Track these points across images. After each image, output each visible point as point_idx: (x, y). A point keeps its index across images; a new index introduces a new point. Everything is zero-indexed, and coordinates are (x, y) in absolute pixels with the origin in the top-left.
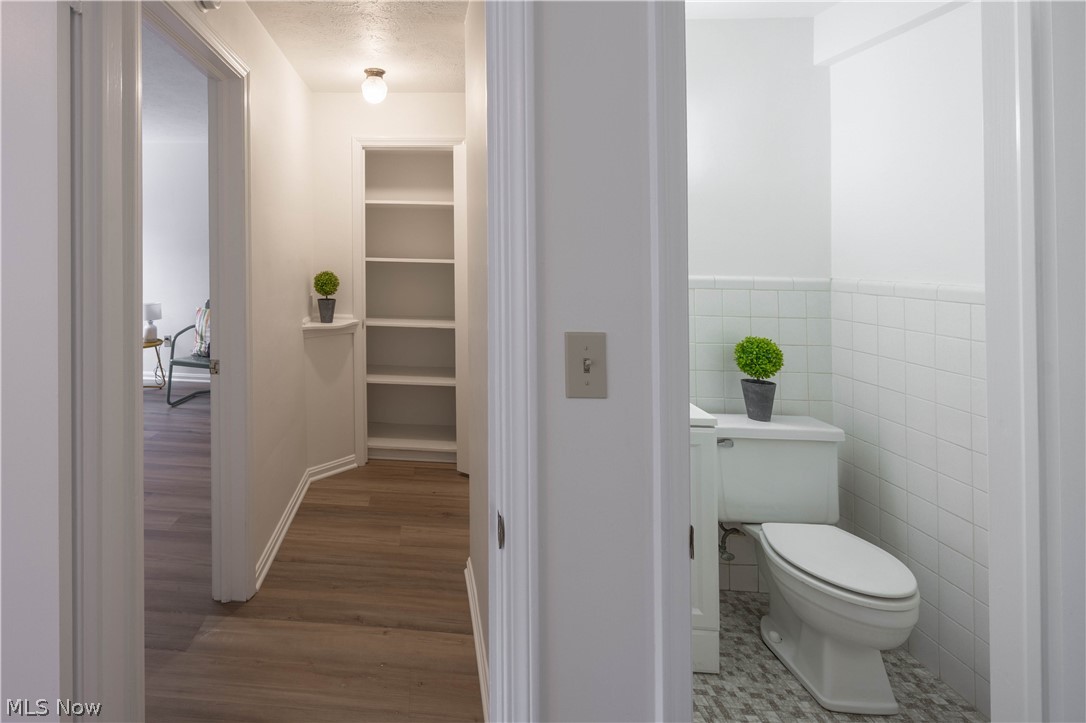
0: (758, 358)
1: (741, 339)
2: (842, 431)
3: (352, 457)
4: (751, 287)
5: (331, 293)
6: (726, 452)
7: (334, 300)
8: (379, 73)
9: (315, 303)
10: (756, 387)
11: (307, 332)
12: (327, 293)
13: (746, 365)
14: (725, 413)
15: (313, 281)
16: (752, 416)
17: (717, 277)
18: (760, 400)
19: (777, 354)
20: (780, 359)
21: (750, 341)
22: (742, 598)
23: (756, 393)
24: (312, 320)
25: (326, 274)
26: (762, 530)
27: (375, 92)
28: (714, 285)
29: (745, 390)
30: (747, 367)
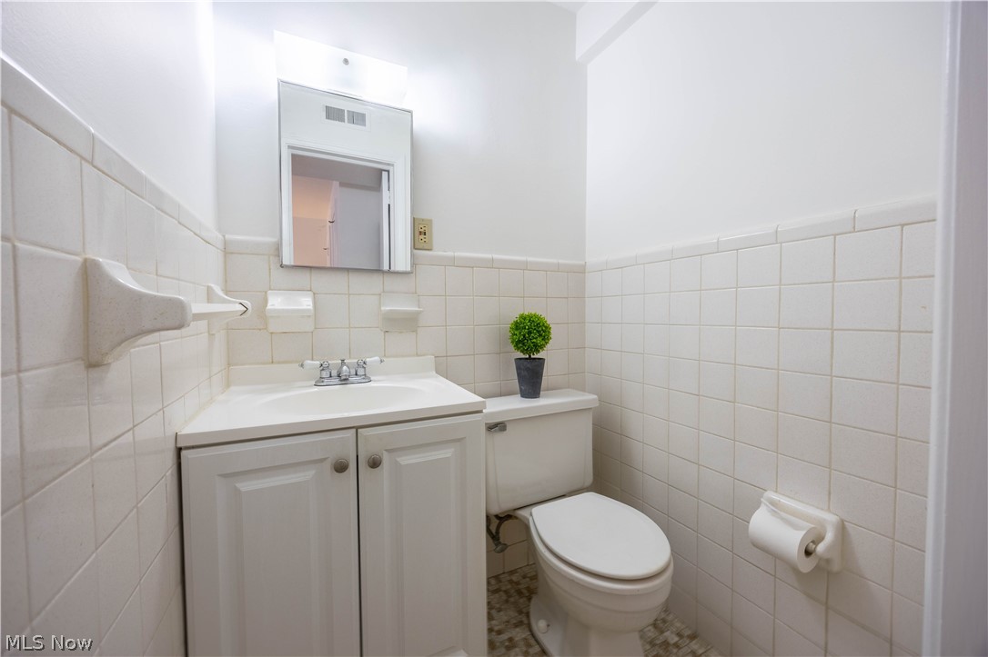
0: (530, 333)
1: (514, 316)
2: (595, 397)
4: (524, 267)
6: (499, 437)
10: (528, 364)
13: (519, 342)
14: (501, 396)
16: (526, 394)
17: (495, 256)
18: (530, 378)
19: (546, 327)
20: (549, 332)
21: (523, 317)
22: (514, 578)
23: (527, 369)
26: (531, 515)
28: (491, 265)
29: (518, 368)
30: (520, 343)
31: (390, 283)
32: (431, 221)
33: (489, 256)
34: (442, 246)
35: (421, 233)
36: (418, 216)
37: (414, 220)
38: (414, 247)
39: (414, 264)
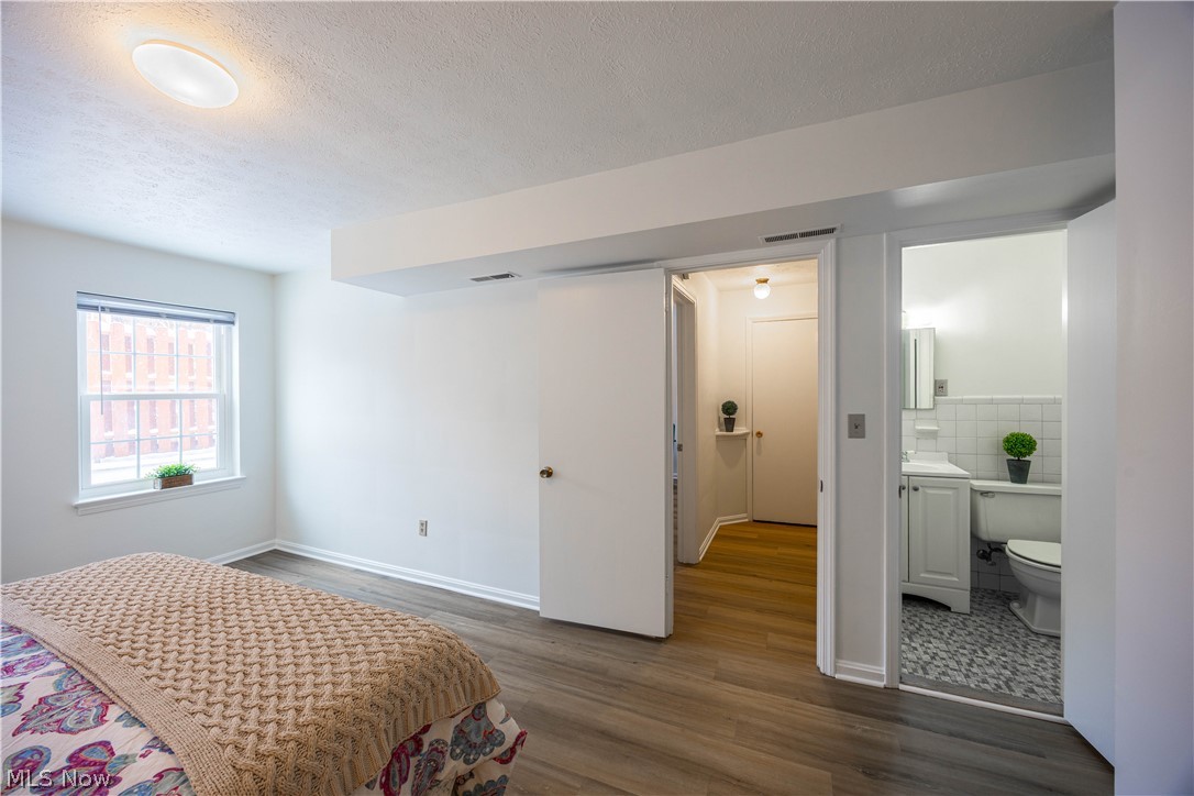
1: (1007, 434)
3: (745, 515)
4: (1021, 402)
5: (733, 414)
7: (734, 419)
8: (766, 281)
9: (722, 420)
10: (1017, 464)
11: (717, 436)
12: (729, 414)
15: (721, 407)
16: (1013, 481)
17: (994, 396)
18: (1019, 471)
19: (1033, 442)
20: (1035, 446)
21: (1012, 435)
23: (1015, 466)
24: (721, 430)
25: (729, 402)
27: (762, 293)
28: (991, 402)
29: (1009, 465)
30: (1009, 450)
31: (920, 414)
32: (946, 381)
33: (989, 397)
34: (953, 393)
35: (940, 388)
36: (938, 378)
37: (935, 381)
38: (935, 394)
39: (935, 405)
